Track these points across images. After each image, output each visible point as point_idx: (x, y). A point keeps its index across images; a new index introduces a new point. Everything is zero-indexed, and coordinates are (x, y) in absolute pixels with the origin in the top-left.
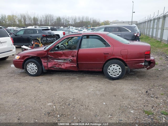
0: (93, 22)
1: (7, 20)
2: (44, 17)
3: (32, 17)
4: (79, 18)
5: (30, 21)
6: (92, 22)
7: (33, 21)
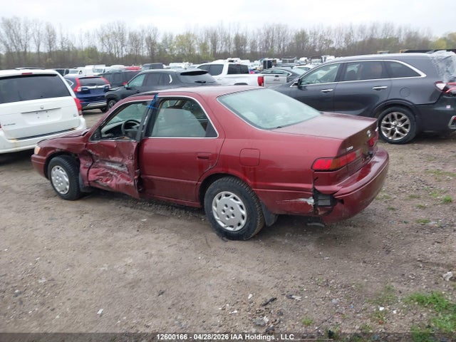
0: (405, 37)
1: (175, 47)
2: (262, 32)
3: (233, 36)
4: (362, 30)
5: (226, 44)
6: (402, 38)
7: (233, 46)
